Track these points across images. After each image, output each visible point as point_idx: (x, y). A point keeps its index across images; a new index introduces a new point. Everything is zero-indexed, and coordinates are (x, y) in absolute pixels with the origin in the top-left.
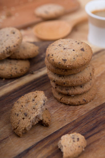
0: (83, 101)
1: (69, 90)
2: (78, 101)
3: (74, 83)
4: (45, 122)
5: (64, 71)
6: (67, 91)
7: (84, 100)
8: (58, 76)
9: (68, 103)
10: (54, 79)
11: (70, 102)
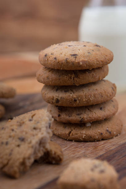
0: (106, 133)
1: (82, 114)
2: (99, 133)
3: (91, 99)
4: (55, 153)
5: (74, 78)
6: (80, 116)
7: (107, 130)
8: (63, 92)
9: (83, 137)
10: (56, 97)
11: (87, 135)
